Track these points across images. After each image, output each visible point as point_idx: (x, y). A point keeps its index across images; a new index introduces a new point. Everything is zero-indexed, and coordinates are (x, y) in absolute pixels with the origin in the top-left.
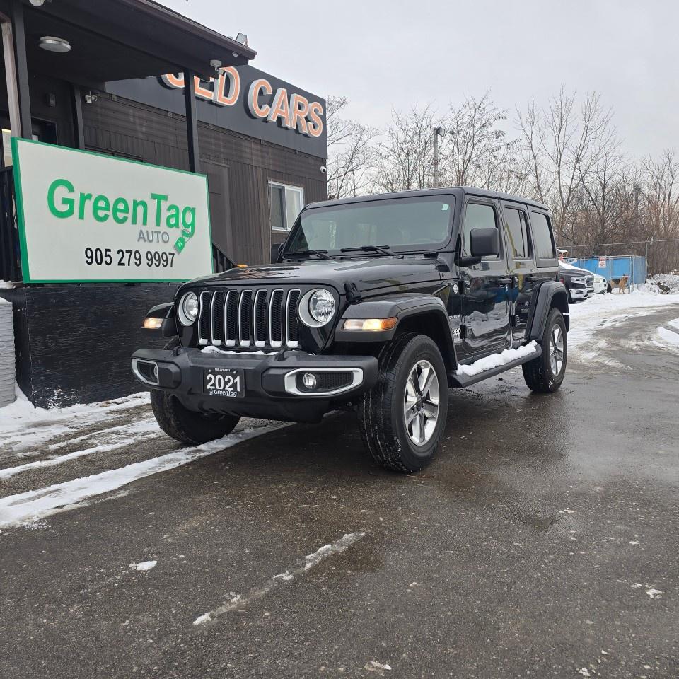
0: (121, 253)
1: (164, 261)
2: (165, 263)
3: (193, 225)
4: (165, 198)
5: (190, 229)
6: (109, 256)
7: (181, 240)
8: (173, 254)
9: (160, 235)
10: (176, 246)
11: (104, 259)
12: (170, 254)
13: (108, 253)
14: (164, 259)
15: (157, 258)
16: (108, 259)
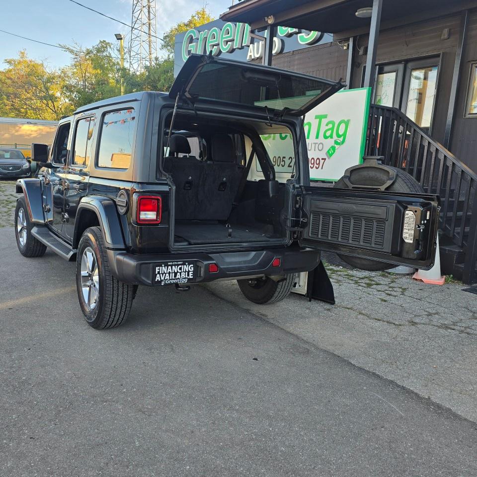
0: (291, 159)
1: (317, 164)
2: (317, 166)
3: (344, 135)
4: (325, 116)
5: (341, 139)
6: (284, 161)
7: (333, 148)
8: (325, 159)
9: (317, 145)
10: (328, 153)
11: (281, 163)
12: (322, 159)
13: (284, 159)
14: (318, 163)
15: (312, 162)
16: (283, 163)
